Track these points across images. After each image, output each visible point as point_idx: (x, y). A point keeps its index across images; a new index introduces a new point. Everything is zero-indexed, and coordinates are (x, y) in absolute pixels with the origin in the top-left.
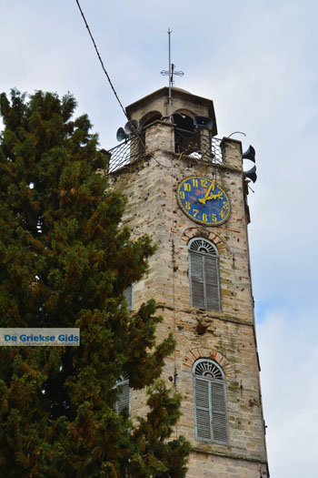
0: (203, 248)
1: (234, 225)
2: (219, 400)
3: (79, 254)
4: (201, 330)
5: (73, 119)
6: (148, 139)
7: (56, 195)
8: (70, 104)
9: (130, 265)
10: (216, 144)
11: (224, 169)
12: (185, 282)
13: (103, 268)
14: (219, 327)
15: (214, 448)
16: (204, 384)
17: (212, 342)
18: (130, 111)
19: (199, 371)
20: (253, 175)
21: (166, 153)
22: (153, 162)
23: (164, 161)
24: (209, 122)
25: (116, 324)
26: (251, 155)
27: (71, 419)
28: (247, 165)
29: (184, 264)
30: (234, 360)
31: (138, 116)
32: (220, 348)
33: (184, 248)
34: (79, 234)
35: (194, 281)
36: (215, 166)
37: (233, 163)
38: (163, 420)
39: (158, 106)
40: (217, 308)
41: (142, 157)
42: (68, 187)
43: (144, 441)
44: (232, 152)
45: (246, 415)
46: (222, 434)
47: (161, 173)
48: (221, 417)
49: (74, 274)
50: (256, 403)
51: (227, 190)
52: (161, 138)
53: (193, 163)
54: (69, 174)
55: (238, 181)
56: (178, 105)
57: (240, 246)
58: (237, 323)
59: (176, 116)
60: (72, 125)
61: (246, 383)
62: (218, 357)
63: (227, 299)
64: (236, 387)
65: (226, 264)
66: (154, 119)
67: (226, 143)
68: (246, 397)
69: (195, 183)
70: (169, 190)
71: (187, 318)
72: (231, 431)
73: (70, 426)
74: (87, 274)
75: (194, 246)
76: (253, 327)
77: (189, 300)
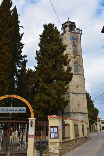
0: (74, 45)
1: (79, 42)
2: (77, 67)
3: (56, 47)
4: (74, 57)
5: (54, 27)
6: (65, 29)
7: (52, 39)
8: (54, 25)
9: (64, 48)
10: (76, 29)
11: (77, 33)
12: (72, 50)
13: (60, 49)
14: (77, 57)
15: (77, 74)
16: (75, 65)
17: (76, 59)
18: (63, 25)
19: (74, 63)
20: (81, 34)
21: (68, 31)
22: (66, 33)
23: (68, 32)
24: (75, 26)
25: (62, 57)
26: (81, 31)
28: (81, 32)
29: (72, 48)
30: (79, 61)
31: (64, 26)
32: (77, 60)
33: (71, 45)
34: (56, 44)
35: (73, 50)
36: (76, 33)
37: (78, 32)
38: (69, 70)
39: (67, 24)
40: (77, 54)
41: (65, 32)
42: (54, 37)
43: (67, 73)
44: (78, 30)
45: (81, 69)
46: (78, 72)
47: (68, 34)
48: (77, 69)
49: (56, 50)
50: (82, 67)
52: (67, 29)
53: (72, 32)
54: (54, 36)
55: (79, 35)
56: (70, 24)
57: (80, 45)
58: (80, 56)
59: (70, 25)
60: (54, 28)
61: (81, 65)
62: (77, 61)
63: (78, 53)
64: (80, 65)
65: (78, 48)
66: (66, 26)
67: (77, 29)
68: (81, 67)
69: (73, 35)
70: (69, 37)
71: (72, 56)
72: (79, 71)
73: (56, 71)
74: (58, 50)
75: (73, 45)
76: (82, 56)
77: (73, 53)
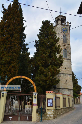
0: (65, 36)
1: (68, 33)
2: (66, 53)
3: (52, 40)
4: (64, 45)
6: (58, 22)
7: (49, 33)
9: (57, 41)
11: (67, 26)
12: (62, 40)
13: (54, 42)
14: (66, 45)
15: (65, 58)
16: (65, 52)
17: (65, 47)
18: (56, 18)
19: (64, 50)
20: (70, 26)
21: (60, 24)
23: (60, 25)
24: (65, 20)
25: (56, 48)
26: (70, 23)
27: (52, 58)
28: (70, 25)
29: (62, 38)
30: (68, 49)
32: (66, 47)
33: (62, 36)
34: (52, 38)
35: (63, 40)
36: (66, 25)
37: (68, 25)
38: (61, 58)
39: (59, 18)
40: (66, 43)
41: (57, 25)
43: (59, 60)
44: (68, 23)
45: (69, 55)
46: (66, 57)
48: (66, 55)
49: (51, 43)
50: (70, 53)
51: (67, 28)
53: (63, 25)
54: (50, 31)
55: (69, 27)
56: (61, 17)
57: (69, 35)
58: (68, 44)
59: (61, 19)
60: (50, 24)
61: (69, 51)
62: (66, 48)
63: (67, 42)
64: (68, 52)
65: (67, 38)
66: (58, 20)
67: (67, 22)
68: (69, 53)
69: (64, 28)
70: (61, 29)
71: (63, 44)
72: (67, 57)
74: (53, 43)
75: (63, 35)
76: (70, 45)
77: (63, 42)
